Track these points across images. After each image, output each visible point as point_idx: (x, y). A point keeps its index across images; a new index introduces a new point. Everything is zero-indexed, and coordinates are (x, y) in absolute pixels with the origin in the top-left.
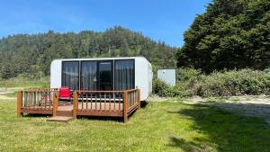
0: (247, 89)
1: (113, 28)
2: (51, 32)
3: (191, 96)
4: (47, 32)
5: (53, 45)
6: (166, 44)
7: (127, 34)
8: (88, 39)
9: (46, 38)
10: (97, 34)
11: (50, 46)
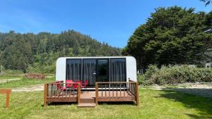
0: (188, 78)
1: (67, 31)
2: (12, 32)
3: (151, 84)
4: (8, 32)
5: (14, 43)
6: (109, 45)
7: (78, 36)
8: (46, 39)
9: (7, 37)
10: (53, 35)
11: (11, 43)
